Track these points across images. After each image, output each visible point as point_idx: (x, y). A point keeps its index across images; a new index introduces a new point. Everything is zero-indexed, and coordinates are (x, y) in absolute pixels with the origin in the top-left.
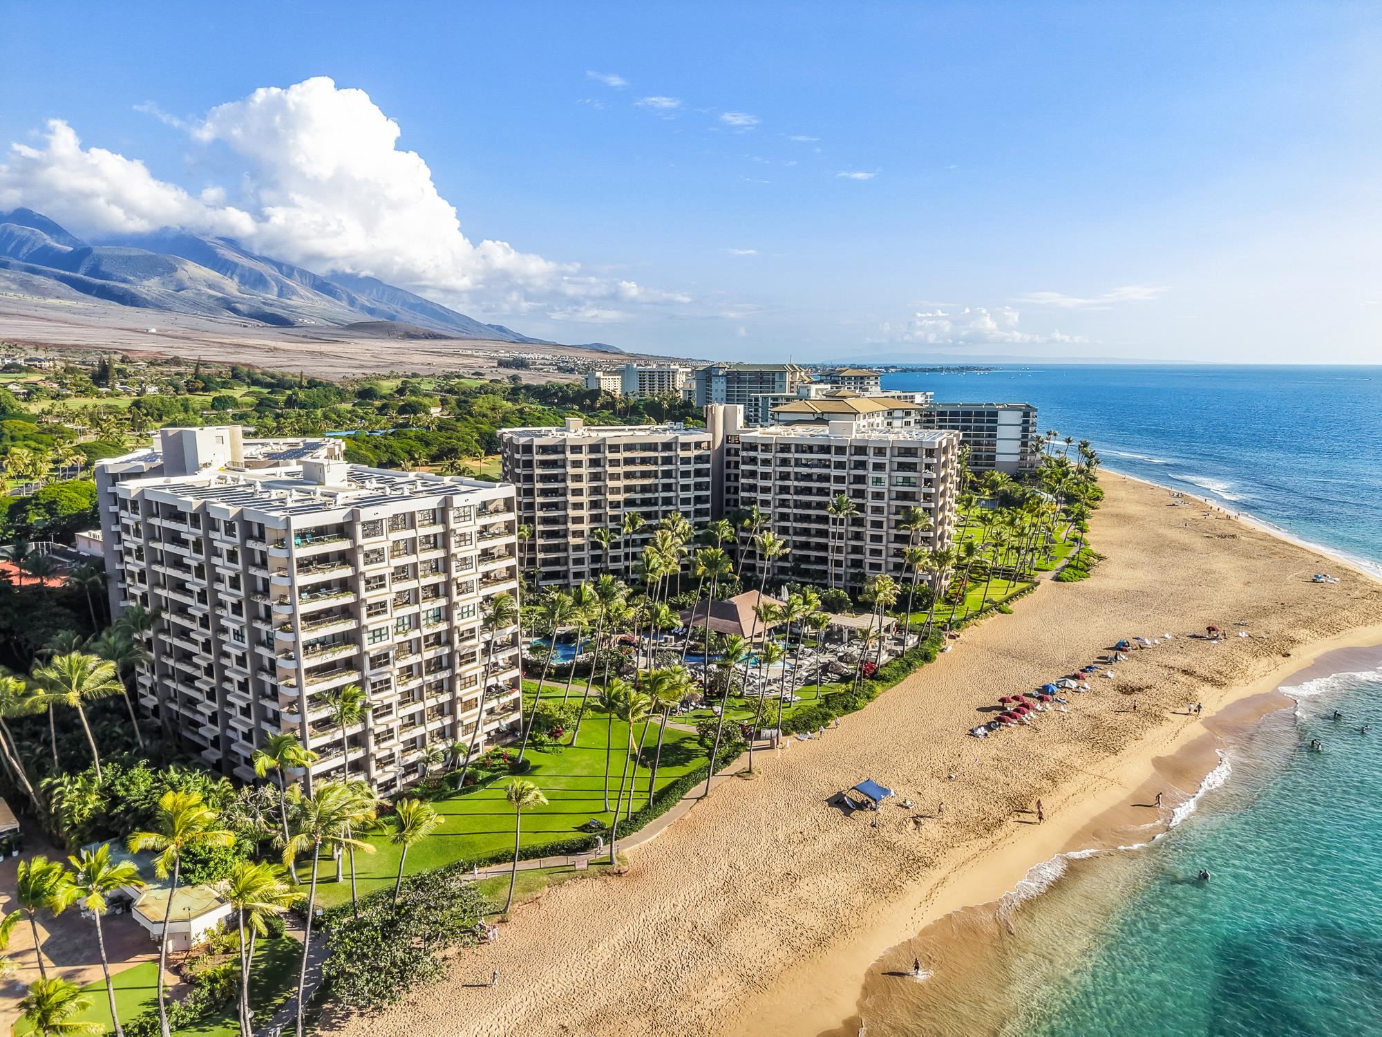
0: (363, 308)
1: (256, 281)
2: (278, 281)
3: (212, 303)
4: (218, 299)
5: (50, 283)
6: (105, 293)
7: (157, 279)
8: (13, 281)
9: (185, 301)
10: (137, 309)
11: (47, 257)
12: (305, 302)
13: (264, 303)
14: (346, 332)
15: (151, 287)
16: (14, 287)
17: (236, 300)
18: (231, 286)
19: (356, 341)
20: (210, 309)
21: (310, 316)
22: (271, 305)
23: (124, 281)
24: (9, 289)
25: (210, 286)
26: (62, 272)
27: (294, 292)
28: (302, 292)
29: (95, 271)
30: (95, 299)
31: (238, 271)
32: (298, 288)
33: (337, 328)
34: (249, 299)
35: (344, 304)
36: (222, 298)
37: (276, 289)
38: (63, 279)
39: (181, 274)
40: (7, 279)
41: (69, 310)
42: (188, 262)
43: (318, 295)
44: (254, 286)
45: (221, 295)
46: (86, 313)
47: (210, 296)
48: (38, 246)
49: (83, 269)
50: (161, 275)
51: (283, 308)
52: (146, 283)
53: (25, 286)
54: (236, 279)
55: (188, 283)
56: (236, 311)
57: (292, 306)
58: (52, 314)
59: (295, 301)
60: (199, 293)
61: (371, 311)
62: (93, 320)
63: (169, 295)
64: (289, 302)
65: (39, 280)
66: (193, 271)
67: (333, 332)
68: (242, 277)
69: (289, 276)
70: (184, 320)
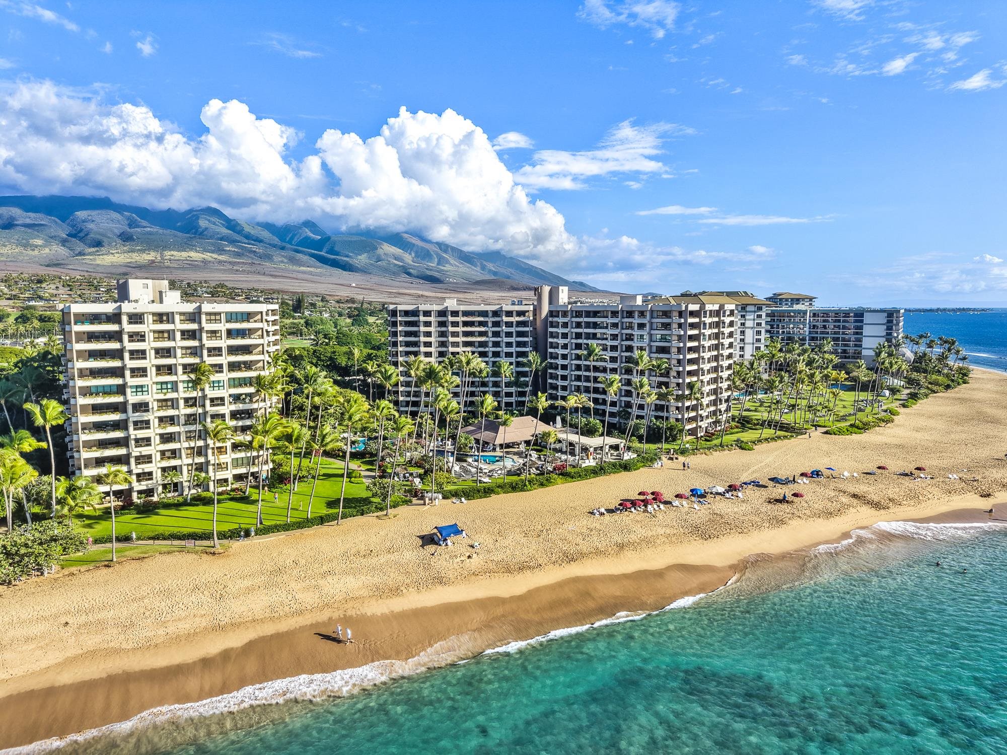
0: (490, 271)
1: (424, 255)
2: (438, 255)
3: (395, 269)
4: (400, 267)
5: (305, 258)
6: (335, 264)
7: (366, 255)
8: (285, 257)
9: (380, 267)
10: (350, 273)
11: (307, 243)
12: (453, 268)
13: (427, 269)
14: (473, 287)
15: (362, 259)
16: (286, 261)
17: (410, 267)
18: (408, 258)
19: (478, 292)
20: (394, 273)
21: (454, 277)
22: (431, 270)
23: (347, 256)
24: (282, 262)
25: (396, 259)
26: (313, 251)
27: (447, 262)
28: (452, 261)
29: (331, 251)
30: (329, 267)
31: (415, 249)
32: (450, 259)
33: (467, 284)
34: (418, 267)
35: (478, 269)
36: (402, 266)
37: (436, 260)
38: (313, 256)
39: (380, 251)
40: (283, 256)
41: (311, 273)
42: (385, 244)
43: (462, 263)
44: (423, 258)
45: (401, 264)
46: (320, 275)
47: (396, 265)
48: (303, 236)
49: (325, 250)
50: (368, 252)
51: (438, 272)
52: (359, 257)
53: (292, 260)
54: (413, 255)
55: (383, 257)
56: (409, 274)
57: (443, 270)
58: (300, 276)
59: (447, 268)
60: (389, 263)
61: (495, 273)
62: (322, 279)
63: (372, 264)
64: (442, 268)
65: (300, 256)
66: (388, 249)
67: (466, 286)
68: (416, 252)
69: (446, 252)
70: (375, 279)
